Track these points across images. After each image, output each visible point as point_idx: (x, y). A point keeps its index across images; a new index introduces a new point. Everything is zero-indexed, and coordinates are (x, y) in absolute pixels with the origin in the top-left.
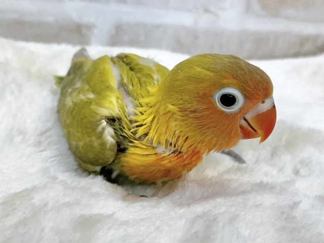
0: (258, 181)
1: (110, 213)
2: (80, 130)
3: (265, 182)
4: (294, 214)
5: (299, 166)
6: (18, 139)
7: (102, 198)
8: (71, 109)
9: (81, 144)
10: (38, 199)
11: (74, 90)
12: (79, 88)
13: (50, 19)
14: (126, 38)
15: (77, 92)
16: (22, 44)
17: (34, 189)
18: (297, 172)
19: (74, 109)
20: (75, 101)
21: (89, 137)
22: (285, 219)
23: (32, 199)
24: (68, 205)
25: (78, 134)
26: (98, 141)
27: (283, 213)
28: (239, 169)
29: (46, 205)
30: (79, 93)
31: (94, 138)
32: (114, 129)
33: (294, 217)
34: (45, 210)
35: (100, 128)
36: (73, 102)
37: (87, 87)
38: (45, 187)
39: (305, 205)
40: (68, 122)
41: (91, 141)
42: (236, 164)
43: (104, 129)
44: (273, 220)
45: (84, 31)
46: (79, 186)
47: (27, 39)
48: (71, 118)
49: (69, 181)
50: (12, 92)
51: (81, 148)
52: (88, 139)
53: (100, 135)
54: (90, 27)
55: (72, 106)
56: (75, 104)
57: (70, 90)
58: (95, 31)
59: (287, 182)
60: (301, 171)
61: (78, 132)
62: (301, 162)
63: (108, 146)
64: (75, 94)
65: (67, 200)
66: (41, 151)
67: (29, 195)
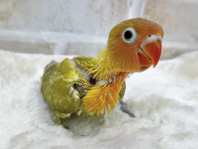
0: (142, 127)
1: (66, 145)
2: (59, 94)
3: (145, 127)
4: (160, 144)
5: (163, 119)
6: (18, 105)
7: (62, 137)
8: (53, 85)
9: (60, 101)
10: (29, 138)
11: (53, 76)
12: (55, 75)
13: (33, 41)
14: (73, 50)
15: (55, 76)
16: (19, 54)
17: (27, 133)
18: (161, 122)
19: (54, 84)
20: (54, 80)
21: (65, 97)
22: (155, 147)
23: (26, 138)
24: (45, 141)
25: (58, 96)
26: (71, 98)
27: (154, 144)
28: (132, 121)
29: (33, 141)
30: (56, 76)
31: (68, 97)
32: (78, 91)
33: (160, 146)
34: (33, 144)
35: (70, 92)
36: (54, 81)
37: (60, 73)
38: (32, 131)
39: (165, 139)
40: (52, 91)
41: (66, 99)
42: (131, 118)
43: (73, 92)
44: (149, 147)
45: (51, 47)
46: (50, 131)
47: (21, 52)
48: (53, 89)
49: (45, 128)
50: (14, 81)
51: (60, 103)
52: (64, 98)
53: (71, 95)
54: (54, 45)
55: (54, 83)
56: (55, 82)
57: (51, 77)
58: (57, 47)
59: (156, 127)
60: (164, 121)
61: (58, 95)
62: (164, 117)
63: (76, 100)
64: (54, 77)
65: (44, 138)
66: (30, 111)
67: (24, 136)
